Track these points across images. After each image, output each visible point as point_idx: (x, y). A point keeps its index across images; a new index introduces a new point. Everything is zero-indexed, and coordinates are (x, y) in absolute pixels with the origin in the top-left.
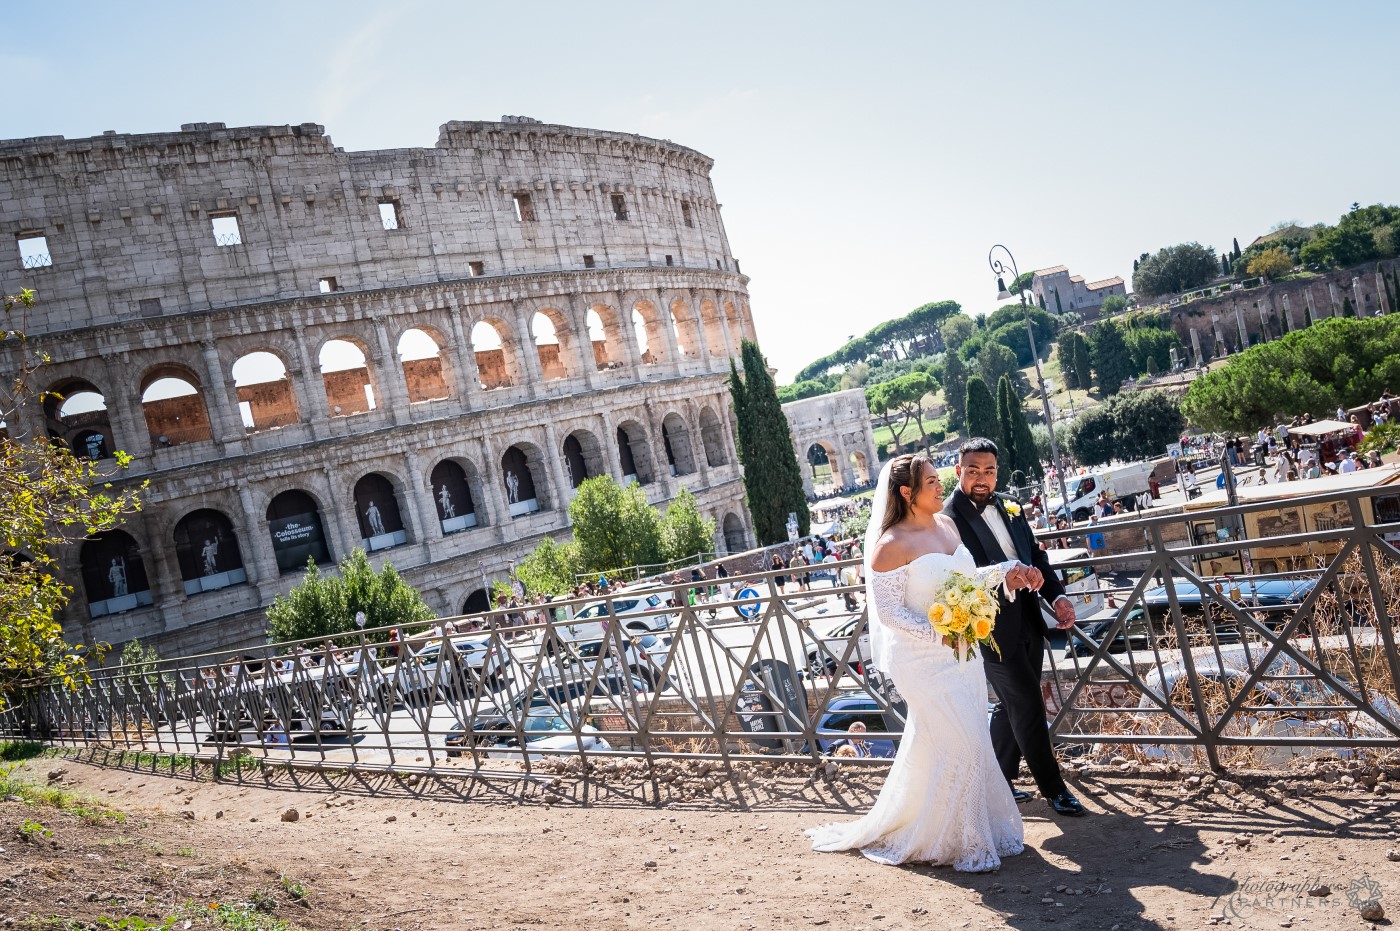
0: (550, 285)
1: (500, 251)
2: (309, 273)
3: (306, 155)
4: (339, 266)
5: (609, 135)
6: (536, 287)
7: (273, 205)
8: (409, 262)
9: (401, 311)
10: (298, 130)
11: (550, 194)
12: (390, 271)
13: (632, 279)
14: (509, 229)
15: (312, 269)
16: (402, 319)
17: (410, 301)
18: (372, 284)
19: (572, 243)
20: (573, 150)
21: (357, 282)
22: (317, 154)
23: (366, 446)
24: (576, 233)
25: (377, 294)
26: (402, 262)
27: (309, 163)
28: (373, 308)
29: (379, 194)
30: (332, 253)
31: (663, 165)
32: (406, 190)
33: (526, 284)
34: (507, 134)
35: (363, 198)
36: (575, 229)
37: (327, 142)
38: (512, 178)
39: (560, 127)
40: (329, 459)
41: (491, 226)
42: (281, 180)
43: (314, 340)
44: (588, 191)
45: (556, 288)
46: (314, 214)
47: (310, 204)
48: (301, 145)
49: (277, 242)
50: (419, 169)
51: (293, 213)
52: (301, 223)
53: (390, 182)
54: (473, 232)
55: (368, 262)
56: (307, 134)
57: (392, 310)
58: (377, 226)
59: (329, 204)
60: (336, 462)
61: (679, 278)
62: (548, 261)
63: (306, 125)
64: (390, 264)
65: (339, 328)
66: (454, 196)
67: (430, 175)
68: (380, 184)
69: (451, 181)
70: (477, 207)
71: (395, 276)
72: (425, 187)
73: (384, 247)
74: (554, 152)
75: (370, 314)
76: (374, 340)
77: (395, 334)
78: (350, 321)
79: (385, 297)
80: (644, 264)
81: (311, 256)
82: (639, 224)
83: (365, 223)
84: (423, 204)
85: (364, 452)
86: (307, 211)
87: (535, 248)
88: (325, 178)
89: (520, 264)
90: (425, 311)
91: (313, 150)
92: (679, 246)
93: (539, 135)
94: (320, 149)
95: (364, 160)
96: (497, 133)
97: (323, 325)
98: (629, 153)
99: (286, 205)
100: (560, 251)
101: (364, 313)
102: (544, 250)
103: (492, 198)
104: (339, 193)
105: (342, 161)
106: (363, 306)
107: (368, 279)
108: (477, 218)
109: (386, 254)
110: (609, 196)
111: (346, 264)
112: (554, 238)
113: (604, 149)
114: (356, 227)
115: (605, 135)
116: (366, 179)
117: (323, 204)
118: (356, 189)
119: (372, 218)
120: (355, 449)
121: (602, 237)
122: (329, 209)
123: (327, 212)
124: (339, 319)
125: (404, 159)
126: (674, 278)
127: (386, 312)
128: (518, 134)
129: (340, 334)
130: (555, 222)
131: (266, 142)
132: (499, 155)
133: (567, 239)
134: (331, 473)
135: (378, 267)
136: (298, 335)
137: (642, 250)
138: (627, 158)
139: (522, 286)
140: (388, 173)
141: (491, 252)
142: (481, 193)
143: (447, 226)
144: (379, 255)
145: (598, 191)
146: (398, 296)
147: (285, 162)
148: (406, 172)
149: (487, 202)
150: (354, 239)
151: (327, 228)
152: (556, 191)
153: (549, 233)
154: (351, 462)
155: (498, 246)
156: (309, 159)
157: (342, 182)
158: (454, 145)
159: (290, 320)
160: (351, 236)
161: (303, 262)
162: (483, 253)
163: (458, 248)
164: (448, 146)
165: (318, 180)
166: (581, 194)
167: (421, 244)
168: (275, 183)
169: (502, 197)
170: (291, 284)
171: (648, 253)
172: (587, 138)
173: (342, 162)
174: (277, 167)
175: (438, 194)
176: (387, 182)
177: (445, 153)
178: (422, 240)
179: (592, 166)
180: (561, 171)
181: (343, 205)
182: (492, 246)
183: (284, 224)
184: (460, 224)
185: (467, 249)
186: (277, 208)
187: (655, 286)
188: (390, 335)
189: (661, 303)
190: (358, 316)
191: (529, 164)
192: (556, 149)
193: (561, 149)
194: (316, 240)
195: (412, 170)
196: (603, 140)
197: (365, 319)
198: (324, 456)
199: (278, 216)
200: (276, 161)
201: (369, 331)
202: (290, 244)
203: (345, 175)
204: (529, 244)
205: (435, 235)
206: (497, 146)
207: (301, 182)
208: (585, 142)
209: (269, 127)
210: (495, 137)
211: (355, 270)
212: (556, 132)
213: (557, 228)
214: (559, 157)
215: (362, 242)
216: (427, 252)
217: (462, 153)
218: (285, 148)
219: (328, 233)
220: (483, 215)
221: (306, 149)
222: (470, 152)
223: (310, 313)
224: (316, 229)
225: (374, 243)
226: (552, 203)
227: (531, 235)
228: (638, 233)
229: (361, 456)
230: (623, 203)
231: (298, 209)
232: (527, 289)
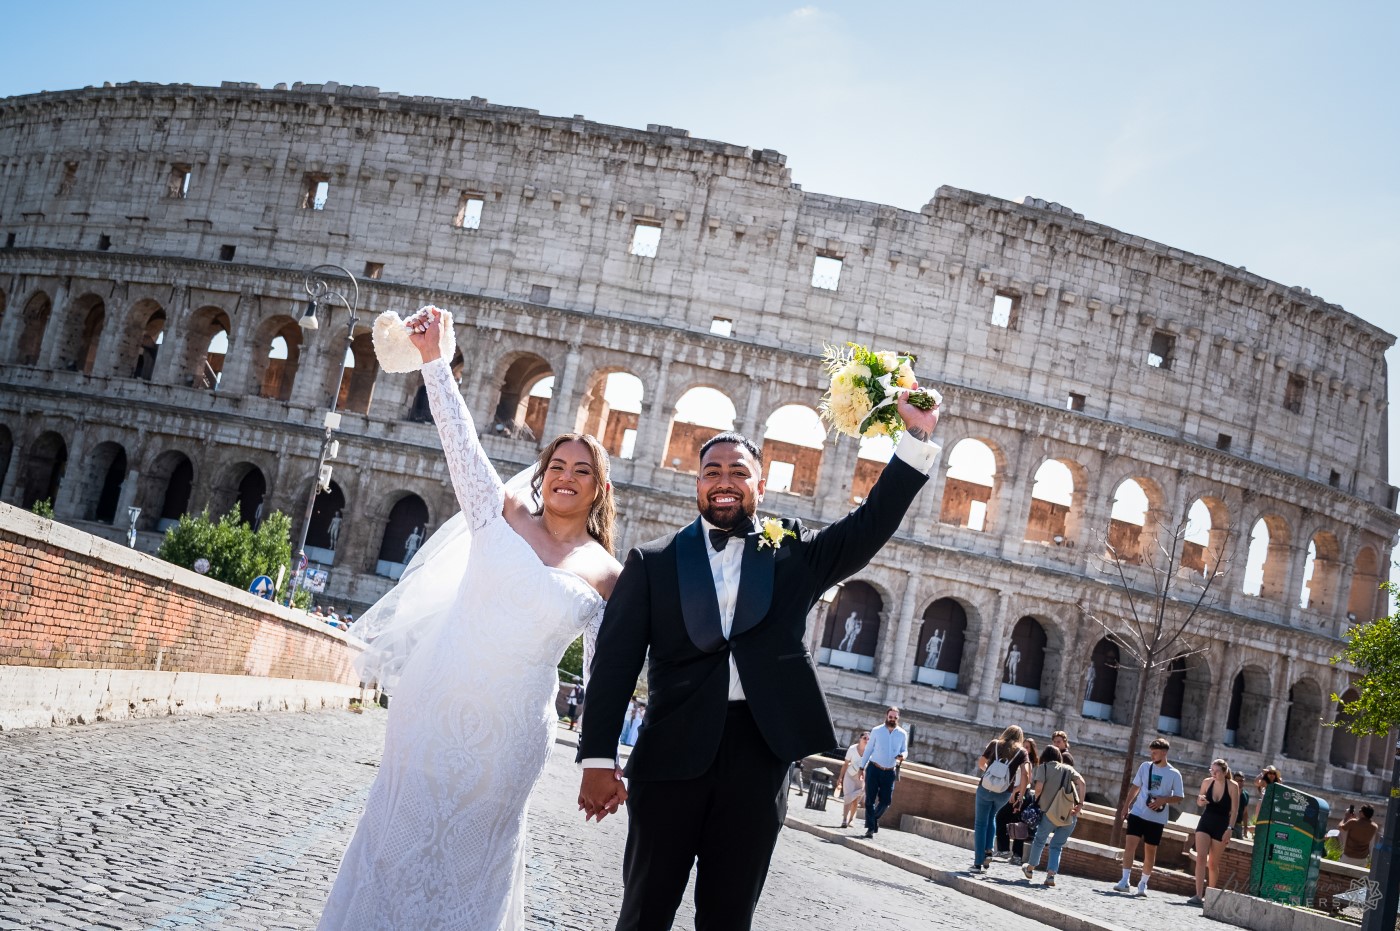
0: (999, 411)
1: (946, 350)
2: (705, 307)
3: (757, 183)
4: (742, 310)
5: (1181, 255)
6: (976, 407)
7: (699, 226)
8: (824, 329)
9: (787, 379)
10: (758, 155)
11: (1052, 304)
12: (795, 333)
13: (1136, 444)
14: (972, 330)
15: (710, 304)
16: (787, 389)
17: (802, 371)
18: (767, 339)
19: (1060, 371)
20: (1115, 260)
21: (753, 332)
22: (770, 185)
23: (680, 510)
24: (1072, 361)
25: (766, 352)
26: (815, 327)
27: (758, 192)
28: (756, 365)
29: (821, 245)
30: (740, 293)
31: (1274, 317)
32: (857, 250)
33: (963, 400)
34: (1016, 217)
35: (801, 245)
36: (1072, 356)
37: (784, 176)
38: (1003, 271)
39: (1101, 228)
40: (634, 508)
41: (949, 318)
42: (720, 204)
43: (679, 378)
44: (1115, 316)
45: (1005, 418)
46: (738, 247)
47: (739, 235)
48: (757, 172)
49: (686, 265)
50: (882, 230)
51: (717, 240)
52: (721, 252)
53: (841, 236)
54: (921, 319)
55: (774, 314)
56: (766, 161)
57: (778, 374)
58: (804, 279)
59: (760, 241)
60: (639, 514)
61: (1227, 469)
62: (1014, 384)
63: (767, 151)
64: (800, 324)
65: (711, 374)
66: (914, 271)
67: (891, 240)
68: (828, 234)
69: (918, 254)
70: (939, 292)
71: (800, 339)
72: (881, 250)
73: (801, 305)
74: (1085, 256)
75: (750, 371)
76: (744, 402)
77: (771, 402)
78: (726, 372)
79: (773, 358)
80: (1172, 434)
81: (716, 290)
82: (1186, 379)
83: (791, 272)
84: (869, 271)
85: (673, 516)
86: (733, 242)
87: (1000, 363)
88: (768, 213)
89: (969, 374)
90: (815, 388)
91: (767, 180)
92: (1252, 429)
93: (1065, 229)
94: (775, 180)
95: (820, 204)
96: (1006, 213)
97: (695, 366)
98: (1212, 287)
99: (713, 229)
100: (1034, 376)
101: (743, 367)
102: (1012, 369)
103: (964, 287)
104: (773, 232)
105: (795, 198)
106: (746, 359)
107: (765, 333)
108: (934, 305)
109: (800, 312)
110: (1149, 332)
111: (750, 311)
112: (1033, 358)
113: (1166, 271)
114: (779, 273)
115: (1172, 253)
116: (814, 226)
117: (753, 239)
118: (796, 232)
119: (802, 269)
120: (667, 508)
121: (1112, 378)
122: (757, 245)
123: (753, 248)
124: (714, 365)
125: (868, 215)
126: (1216, 466)
127: (770, 374)
128: (1035, 222)
129: (710, 382)
130: (1043, 339)
131: (720, 159)
132: (1000, 240)
133: (1054, 365)
134: (630, 524)
135: (785, 323)
136: (663, 367)
137: (1175, 416)
138: (1206, 292)
139: (957, 401)
140: (843, 225)
141: (933, 349)
142: (952, 277)
143: (888, 302)
144: (790, 310)
145: (1132, 321)
146: (789, 361)
147: (731, 184)
148: (865, 229)
149: (955, 290)
150: (770, 285)
151: (745, 266)
152: (1063, 303)
153: (1029, 349)
154: (655, 521)
155: (947, 344)
156: (759, 187)
157: (784, 221)
158: (940, 214)
159: (662, 349)
160: (768, 282)
161: (705, 294)
162: (922, 346)
163: (891, 332)
164: (931, 212)
165: (758, 212)
166: (1102, 317)
167: (847, 314)
168: (711, 203)
169: (980, 289)
170: (680, 312)
171: (1184, 420)
172: (1141, 250)
173: (793, 200)
174: (721, 189)
175: (894, 263)
176: (836, 235)
177: (925, 220)
178: (850, 309)
179: (1138, 287)
180: (1083, 281)
181: (774, 246)
182: (940, 342)
183: (702, 249)
184: (907, 305)
185: (903, 337)
186: (702, 230)
187: (1175, 464)
188: (763, 401)
189: (1176, 492)
190: (736, 369)
191: (1035, 260)
192: (1087, 252)
193: (1096, 254)
194: (728, 275)
195: (874, 228)
196: (1169, 259)
197: (742, 374)
198: (631, 502)
199: (700, 240)
200: (723, 181)
201: (743, 389)
202: (700, 271)
203: (791, 215)
204: (992, 354)
205: (869, 309)
206: (999, 228)
207: (740, 209)
208: (1137, 255)
209: (726, 145)
210: (1001, 218)
211: (756, 319)
212: (1092, 231)
213: (1044, 348)
214: (1089, 264)
215: (778, 292)
216: (850, 325)
217: (947, 225)
218: (737, 170)
219: (745, 272)
220: (943, 303)
221: (759, 178)
222: (959, 227)
223: (686, 348)
224: (735, 264)
225: (791, 297)
226: (1050, 315)
227: (1001, 346)
228: (1180, 390)
229: (669, 519)
230: (1173, 347)
231: (725, 235)
232: (962, 406)
